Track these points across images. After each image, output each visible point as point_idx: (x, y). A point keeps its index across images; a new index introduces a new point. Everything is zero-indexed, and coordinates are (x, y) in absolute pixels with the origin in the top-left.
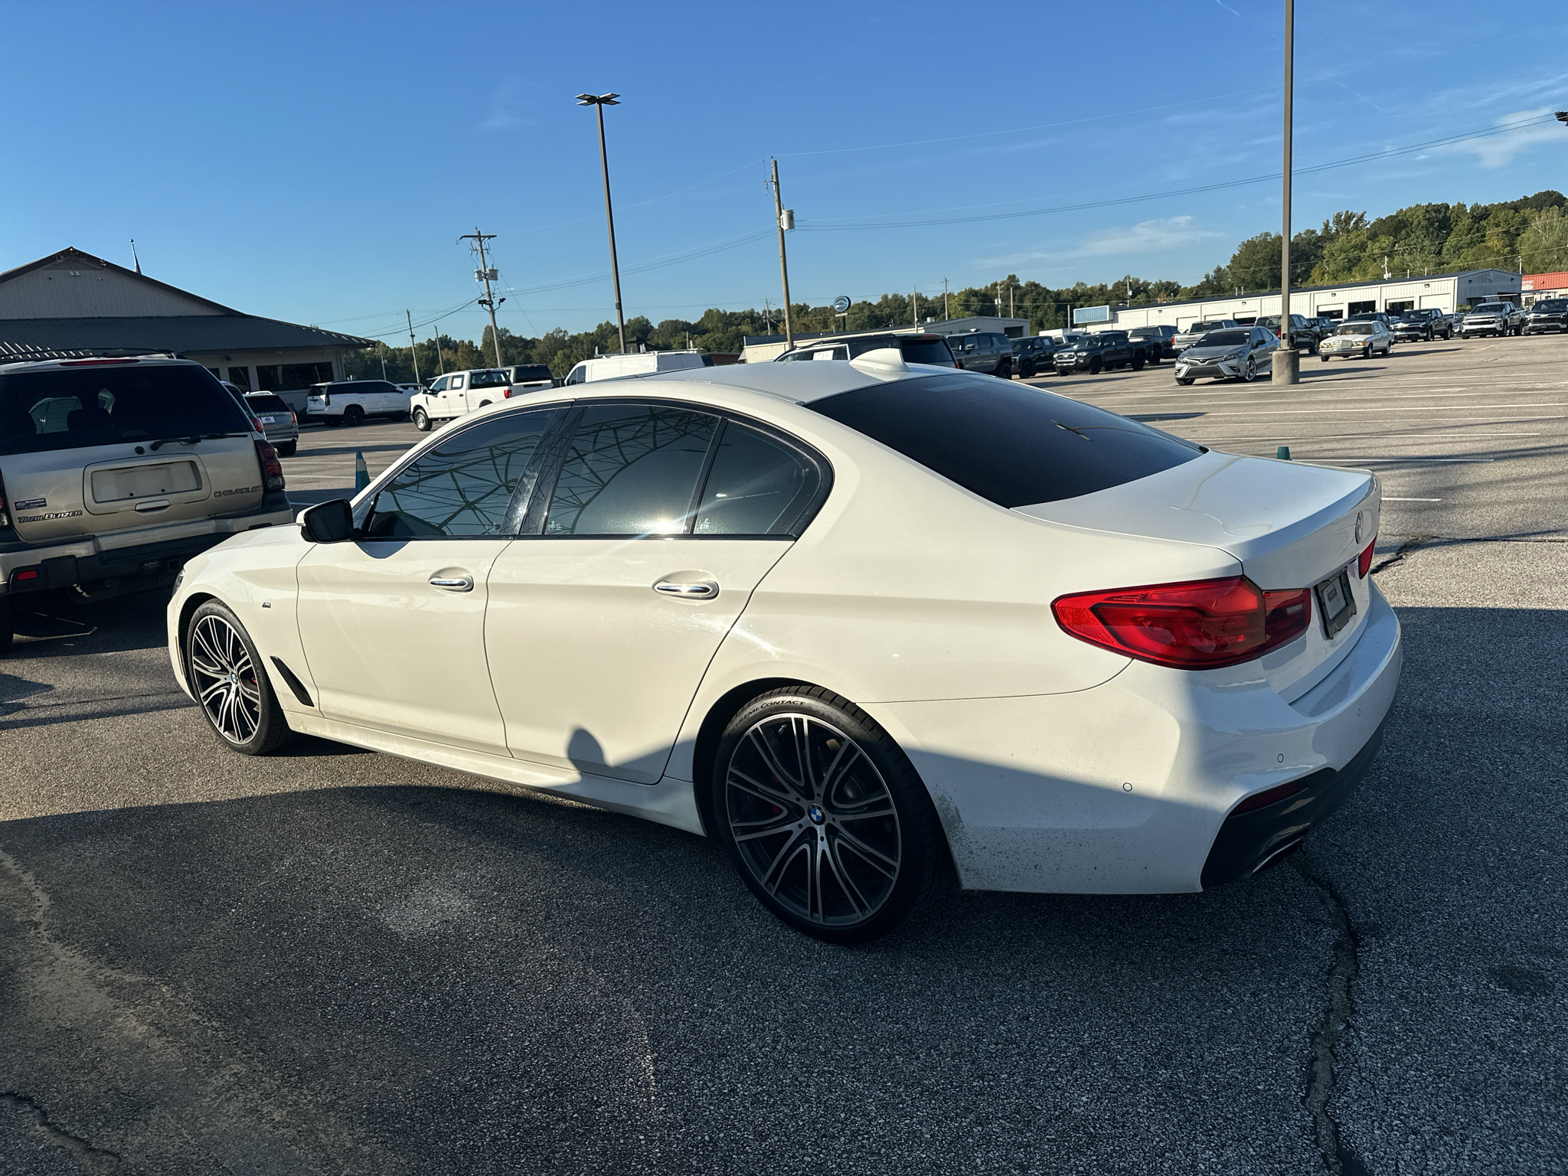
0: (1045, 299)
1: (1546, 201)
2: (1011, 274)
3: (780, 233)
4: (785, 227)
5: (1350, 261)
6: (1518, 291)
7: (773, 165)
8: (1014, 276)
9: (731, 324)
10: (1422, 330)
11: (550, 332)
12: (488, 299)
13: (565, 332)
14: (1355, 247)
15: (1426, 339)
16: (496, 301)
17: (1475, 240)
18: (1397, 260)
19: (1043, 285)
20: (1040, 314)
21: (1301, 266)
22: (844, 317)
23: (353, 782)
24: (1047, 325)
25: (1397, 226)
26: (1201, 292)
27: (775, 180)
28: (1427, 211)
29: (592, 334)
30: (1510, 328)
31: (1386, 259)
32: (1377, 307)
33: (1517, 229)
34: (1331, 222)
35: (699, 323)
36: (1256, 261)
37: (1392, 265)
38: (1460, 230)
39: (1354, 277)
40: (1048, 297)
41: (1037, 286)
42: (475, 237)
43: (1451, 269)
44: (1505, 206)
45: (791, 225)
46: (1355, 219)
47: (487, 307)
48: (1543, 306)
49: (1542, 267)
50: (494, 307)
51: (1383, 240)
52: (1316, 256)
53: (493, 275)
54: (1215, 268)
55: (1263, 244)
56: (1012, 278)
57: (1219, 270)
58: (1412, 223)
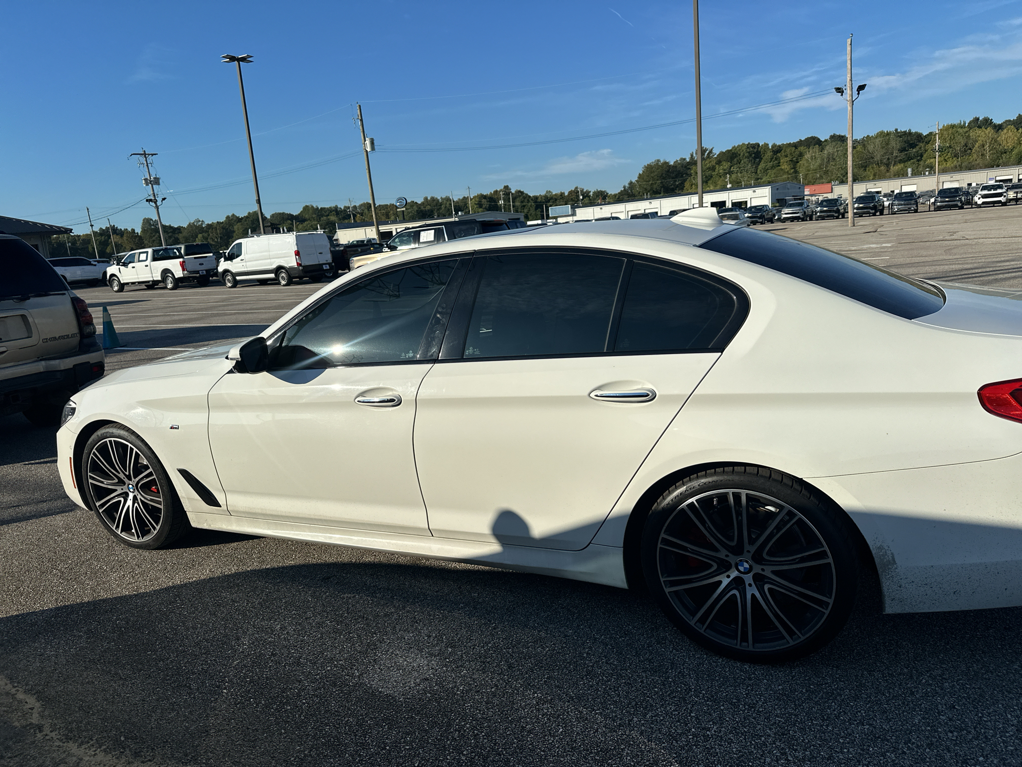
0: (528, 201)
1: (811, 142)
2: (506, 185)
3: (365, 153)
4: (369, 149)
5: (706, 177)
6: (802, 195)
7: (358, 108)
8: (508, 186)
9: (322, 216)
10: (760, 218)
11: (192, 222)
12: (153, 199)
13: (203, 221)
14: (709, 168)
15: (762, 223)
16: (159, 200)
17: (775, 165)
18: (734, 176)
19: (525, 192)
20: (526, 211)
21: (679, 180)
22: (403, 211)
23: (256, 566)
24: (530, 218)
25: (732, 156)
26: (621, 197)
27: (360, 118)
28: (748, 148)
29: (223, 222)
30: (807, 216)
31: (728, 176)
32: (727, 205)
33: (797, 159)
34: (694, 153)
35: (299, 214)
36: (653, 177)
37: (731, 179)
38: (766, 159)
39: (709, 187)
40: (530, 200)
41: (522, 193)
42: (142, 154)
43: (764, 182)
44: (789, 145)
45: (373, 148)
46: (707, 152)
47: (153, 204)
48: (824, 203)
49: (812, 181)
50: (158, 203)
51: (724, 164)
52: (687, 174)
53: (157, 181)
54: (629, 182)
55: (657, 167)
56: (506, 187)
57: (631, 183)
58: (740, 155)
